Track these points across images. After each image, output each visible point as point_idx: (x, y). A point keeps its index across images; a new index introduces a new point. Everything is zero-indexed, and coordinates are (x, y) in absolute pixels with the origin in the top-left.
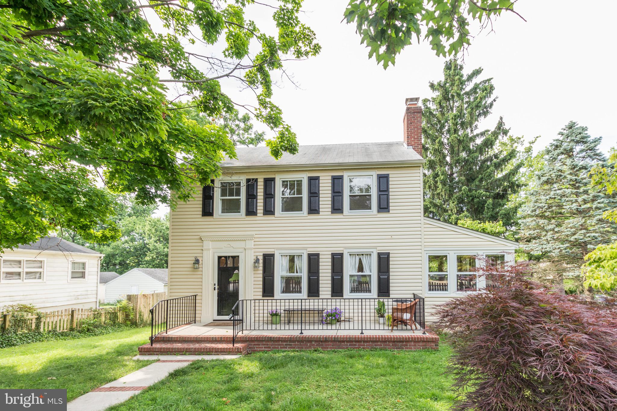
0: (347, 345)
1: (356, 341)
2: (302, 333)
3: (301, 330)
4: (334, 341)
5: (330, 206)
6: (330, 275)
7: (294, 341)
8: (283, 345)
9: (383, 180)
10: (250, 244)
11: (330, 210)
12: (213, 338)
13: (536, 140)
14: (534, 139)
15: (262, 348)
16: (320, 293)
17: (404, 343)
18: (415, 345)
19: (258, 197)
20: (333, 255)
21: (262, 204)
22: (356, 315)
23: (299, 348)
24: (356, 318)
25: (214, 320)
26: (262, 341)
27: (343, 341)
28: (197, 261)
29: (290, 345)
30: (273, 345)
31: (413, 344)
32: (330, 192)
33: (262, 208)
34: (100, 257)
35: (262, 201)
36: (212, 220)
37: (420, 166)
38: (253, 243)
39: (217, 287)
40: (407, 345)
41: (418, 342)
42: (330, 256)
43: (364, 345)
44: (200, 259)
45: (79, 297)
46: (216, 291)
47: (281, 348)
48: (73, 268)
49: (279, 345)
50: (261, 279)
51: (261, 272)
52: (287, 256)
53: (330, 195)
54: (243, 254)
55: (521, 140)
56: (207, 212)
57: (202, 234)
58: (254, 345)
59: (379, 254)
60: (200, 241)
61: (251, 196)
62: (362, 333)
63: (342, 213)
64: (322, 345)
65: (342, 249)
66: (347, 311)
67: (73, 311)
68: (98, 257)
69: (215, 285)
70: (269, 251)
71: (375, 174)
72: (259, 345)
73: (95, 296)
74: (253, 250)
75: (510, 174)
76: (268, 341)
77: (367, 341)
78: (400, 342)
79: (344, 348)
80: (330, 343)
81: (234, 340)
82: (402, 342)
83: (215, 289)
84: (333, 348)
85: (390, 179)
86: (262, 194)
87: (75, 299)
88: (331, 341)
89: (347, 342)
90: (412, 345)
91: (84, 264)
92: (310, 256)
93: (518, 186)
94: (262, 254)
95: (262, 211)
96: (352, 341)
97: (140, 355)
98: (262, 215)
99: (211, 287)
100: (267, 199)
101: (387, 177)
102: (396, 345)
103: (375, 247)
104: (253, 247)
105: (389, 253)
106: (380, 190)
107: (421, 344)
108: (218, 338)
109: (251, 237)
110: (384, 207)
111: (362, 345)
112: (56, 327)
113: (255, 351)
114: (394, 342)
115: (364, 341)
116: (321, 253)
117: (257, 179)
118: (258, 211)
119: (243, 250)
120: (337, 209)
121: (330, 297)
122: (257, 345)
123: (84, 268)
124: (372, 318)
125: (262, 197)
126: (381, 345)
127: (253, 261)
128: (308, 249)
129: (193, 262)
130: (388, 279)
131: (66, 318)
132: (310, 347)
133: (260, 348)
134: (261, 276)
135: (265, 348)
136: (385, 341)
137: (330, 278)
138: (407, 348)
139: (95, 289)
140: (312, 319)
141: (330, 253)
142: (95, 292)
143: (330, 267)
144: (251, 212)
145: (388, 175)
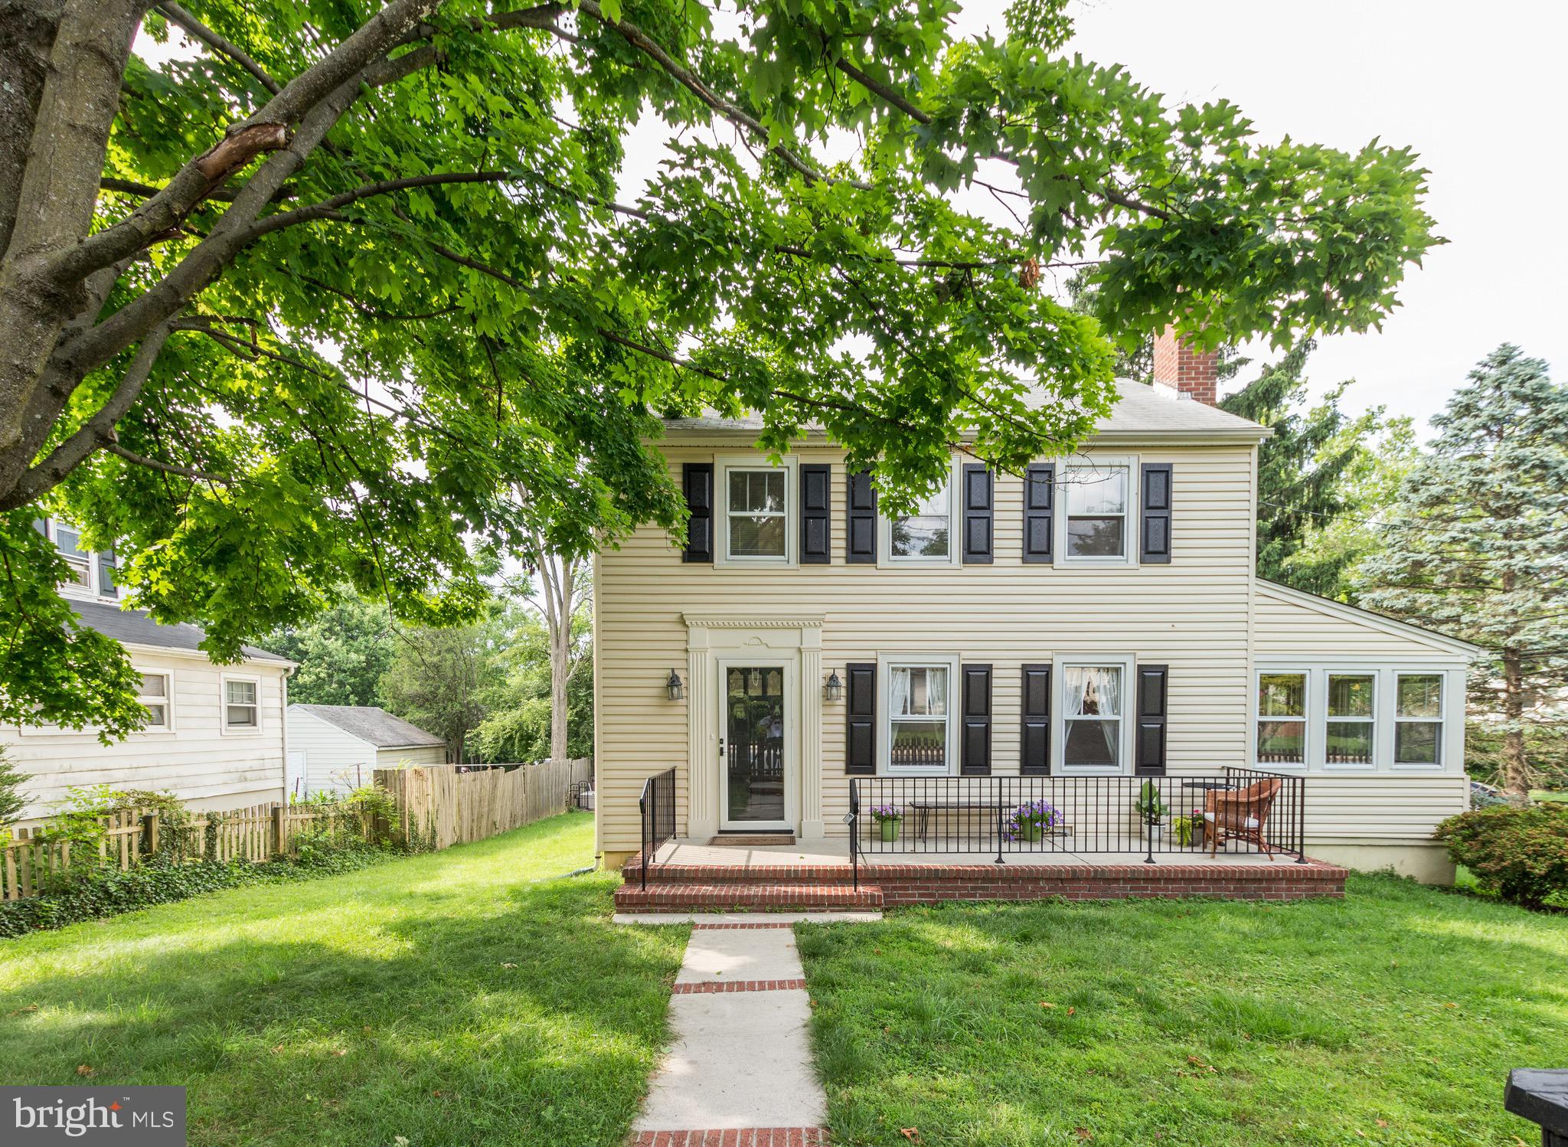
0: (1125, 889)
1: (1146, 880)
2: (1000, 860)
3: (1000, 852)
4: (1094, 879)
5: (1019, 544)
6: (1018, 719)
7: (992, 880)
8: (966, 888)
9: (1158, 480)
10: (814, 638)
11: (1019, 553)
12: (789, 871)
13: (1342, 389)
14: (1337, 389)
15: (914, 895)
16: (994, 764)
17: (1264, 885)
18: (1290, 889)
19: (833, 515)
20: (1026, 669)
21: (843, 534)
22: (1081, 818)
23: (1005, 896)
24: (1080, 828)
25: (720, 832)
26: (915, 879)
27: (1116, 880)
28: (673, 682)
29: (983, 888)
30: (941, 888)
31: (1284, 886)
32: (1020, 506)
33: (843, 544)
34: (287, 670)
35: (843, 525)
36: (710, 571)
37: (1251, 446)
38: (821, 636)
39: (725, 746)
40: (1270, 889)
41: (1298, 880)
42: (1018, 673)
43: (1167, 889)
44: (681, 675)
45: (248, 775)
46: (725, 759)
47: (961, 895)
48: (231, 697)
49: (957, 888)
50: (842, 729)
51: (842, 710)
52: (904, 670)
53: (1020, 516)
54: (795, 663)
55: (1300, 389)
56: (698, 552)
57: (686, 610)
58: (895, 888)
59: (1142, 669)
60: (679, 627)
61: (814, 512)
62: (1149, 860)
63: (1051, 561)
64: (1063, 889)
65: (1048, 654)
66: (1070, 809)
67: (275, 812)
68: (279, 669)
69: (721, 741)
70: (863, 657)
71: (1135, 461)
72: (906, 889)
73: (280, 773)
74: (821, 654)
75: (1323, 476)
76: (928, 879)
77: (1175, 880)
78: (1255, 880)
79: (1117, 896)
80: (1082, 884)
81: (854, 877)
82: (1260, 880)
83: (722, 754)
84: (1091, 896)
85: (1175, 478)
86: (843, 507)
87: (240, 781)
88: (1086, 879)
89: (1126, 880)
90: (1283, 889)
91: (251, 687)
92: (967, 671)
93: (1335, 508)
94: (843, 664)
95: (843, 553)
96: (1138, 880)
97: (619, 912)
98: (842, 562)
99: (712, 748)
100: (857, 521)
101: (1166, 472)
102: (1243, 889)
103: (1133, 653)
104: (821, 645)
105: (1166, 667)
106: (1147, 506)
107: (1303, 886)
108: (803, 871)
109: (817, 621)
110: (1157, 550)
111: (1161, 889)
112: (244, 852)
113: (896, 903)
114: (1240, 880)
115: (1168, 880)
116: (995, 664)
117: (828, 466)
118: (833, 552)
119: (793, 653)
120: (1037, 550)
121: (1017, 773)
122: (901, 888)
123: (252, 698)
124: (1124, 828)
125: (843, 516)
126: (1207, 889)
127: (822, 683)
128: (964, 654)
129: (664, 683)
130: (1162, 731)
131: (262, 828)
132: (1033, 893)
133: (908, 895)
134: (842, 719)
135: (921, 895)
136: (1218, 880)
137: (1018, 728)
138: (1272, 896)
139: (279, 754)
140: (975, 828)
141: (1019, 664)
142: (278, 763)
143: (1018, 701)
144: (814, 553)
145: (1170, 465)
